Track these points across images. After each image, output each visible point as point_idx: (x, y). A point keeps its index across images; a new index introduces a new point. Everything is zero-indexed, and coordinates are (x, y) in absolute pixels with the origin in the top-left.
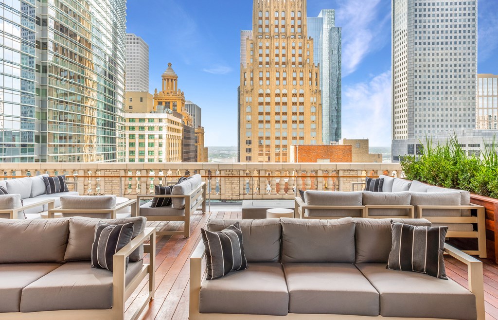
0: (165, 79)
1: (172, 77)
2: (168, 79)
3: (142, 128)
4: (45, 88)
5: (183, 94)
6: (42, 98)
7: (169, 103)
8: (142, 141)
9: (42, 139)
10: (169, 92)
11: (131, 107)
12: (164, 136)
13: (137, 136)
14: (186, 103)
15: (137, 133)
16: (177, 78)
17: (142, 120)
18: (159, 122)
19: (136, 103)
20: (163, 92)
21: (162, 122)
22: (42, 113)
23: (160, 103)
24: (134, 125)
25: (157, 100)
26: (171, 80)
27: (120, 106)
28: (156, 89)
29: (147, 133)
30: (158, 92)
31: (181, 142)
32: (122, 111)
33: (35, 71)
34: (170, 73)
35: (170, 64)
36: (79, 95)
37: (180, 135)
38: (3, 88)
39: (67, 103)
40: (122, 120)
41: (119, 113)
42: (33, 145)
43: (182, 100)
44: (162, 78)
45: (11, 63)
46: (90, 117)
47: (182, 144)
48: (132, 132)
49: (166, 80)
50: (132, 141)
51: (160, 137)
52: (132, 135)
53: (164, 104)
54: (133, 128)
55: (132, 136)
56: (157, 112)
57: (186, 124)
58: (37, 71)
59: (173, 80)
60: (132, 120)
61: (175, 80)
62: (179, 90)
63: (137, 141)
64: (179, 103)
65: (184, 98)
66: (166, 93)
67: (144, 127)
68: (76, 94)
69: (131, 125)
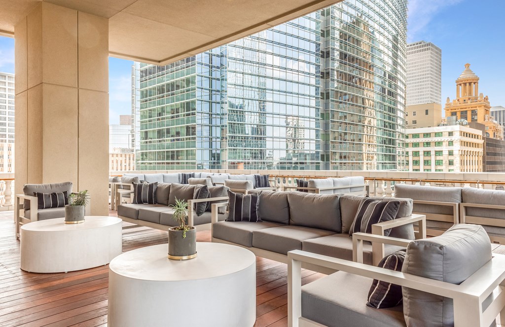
0: (460, 85)
1: (470, 80)
2: (465, 84)
3: (428, 144)
4: (327, 112)
5: (487, 99)
6: (326, 122)
7: (466, 112)
8: (427, 158)
9: (326, 157)
10: (466, 99)
11: (415, 122)
12: (456, 153)
13: (421, 153)
14: (491, 110)
15: (421, 149)
16: (478, 79)
17: (427, 135)
18: (449, 136)
19: (420, 117)
20: (458, 100)
21: (452, 135)
22: (326, 134)
23: (454, 114)
24: (418, 141)
25: (450, 111)
26: (469, 84)
27: (400, 122)
28: (448, 98)
29: (433, 149)
30: (451, 101)
31: (481, 159)
32: (403, 127)
33: (320, 99)
34: (468, 76)
35: (468, 65)
36: (357, 115)
37: (481, 150)
38: (286, 115)
39: (346, 123)
40: (403, 137)
41: (399, 129)
42: (319, 163)
43: (485, 106)
44: (456, 84)
45: (291, 93)
46: (368, 135)
47: (484, 162)
48: (416, 149)
49: (463, 85)
50: (416, 158)
51: (451, 153)
52: (416, 152)
53: (459, 114)
54: (416, 145)
55: (416, 154)
56: (446, 125)
57: (491, 137)
58: (321, 98)
59: (472, 84)
60: (415, 136)
61: (475, 83)
62: (481, 94)
63: (422, 159)
64: (481, 112)
65: (489, 103)
66: (461, 101)
67: (430, 143)
68: (354, 114)
69: (415, 142)
